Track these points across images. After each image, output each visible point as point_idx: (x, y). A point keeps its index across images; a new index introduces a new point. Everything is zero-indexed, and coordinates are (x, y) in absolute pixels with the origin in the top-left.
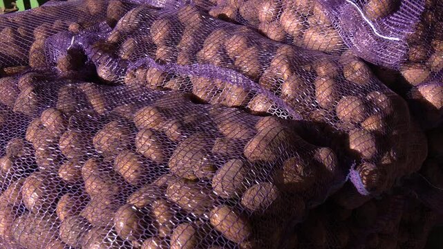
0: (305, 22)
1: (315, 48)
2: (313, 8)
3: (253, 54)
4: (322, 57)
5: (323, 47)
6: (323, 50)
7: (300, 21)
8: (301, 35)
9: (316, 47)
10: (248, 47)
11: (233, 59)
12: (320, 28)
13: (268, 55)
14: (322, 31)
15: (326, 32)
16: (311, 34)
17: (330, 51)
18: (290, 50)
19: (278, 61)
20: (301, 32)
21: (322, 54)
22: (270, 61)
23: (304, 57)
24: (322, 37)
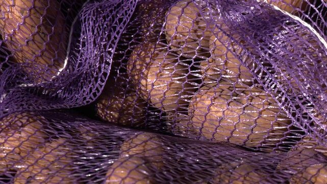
0: (190, 77)
1: (218, 138)
2: (207, 40)
3: (58, 159)
4: (233, 157)
5: (240, 136)
6: (241, 142)
7: (176, 75)
8: (183, 108)
9: (222, 135)
10: (47, 140)
11: (8, 174)
12: (230, 89)
13: (99, 159)
14: (234, 94)
15: (245, 99)
16: (208, 102)
17: (257, 143)
18: (152, 145)
19: (122, 172)
20: (182, 102)
21: (235, 151)
22: (103, 173)
23: (190, 160)
24: (237, 108)
